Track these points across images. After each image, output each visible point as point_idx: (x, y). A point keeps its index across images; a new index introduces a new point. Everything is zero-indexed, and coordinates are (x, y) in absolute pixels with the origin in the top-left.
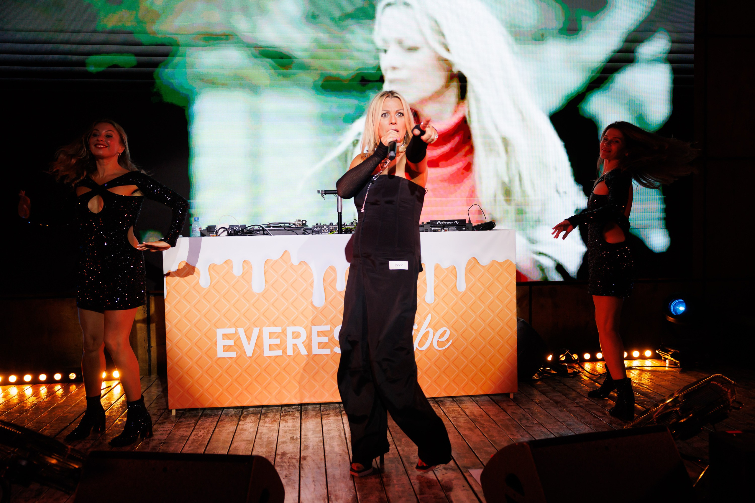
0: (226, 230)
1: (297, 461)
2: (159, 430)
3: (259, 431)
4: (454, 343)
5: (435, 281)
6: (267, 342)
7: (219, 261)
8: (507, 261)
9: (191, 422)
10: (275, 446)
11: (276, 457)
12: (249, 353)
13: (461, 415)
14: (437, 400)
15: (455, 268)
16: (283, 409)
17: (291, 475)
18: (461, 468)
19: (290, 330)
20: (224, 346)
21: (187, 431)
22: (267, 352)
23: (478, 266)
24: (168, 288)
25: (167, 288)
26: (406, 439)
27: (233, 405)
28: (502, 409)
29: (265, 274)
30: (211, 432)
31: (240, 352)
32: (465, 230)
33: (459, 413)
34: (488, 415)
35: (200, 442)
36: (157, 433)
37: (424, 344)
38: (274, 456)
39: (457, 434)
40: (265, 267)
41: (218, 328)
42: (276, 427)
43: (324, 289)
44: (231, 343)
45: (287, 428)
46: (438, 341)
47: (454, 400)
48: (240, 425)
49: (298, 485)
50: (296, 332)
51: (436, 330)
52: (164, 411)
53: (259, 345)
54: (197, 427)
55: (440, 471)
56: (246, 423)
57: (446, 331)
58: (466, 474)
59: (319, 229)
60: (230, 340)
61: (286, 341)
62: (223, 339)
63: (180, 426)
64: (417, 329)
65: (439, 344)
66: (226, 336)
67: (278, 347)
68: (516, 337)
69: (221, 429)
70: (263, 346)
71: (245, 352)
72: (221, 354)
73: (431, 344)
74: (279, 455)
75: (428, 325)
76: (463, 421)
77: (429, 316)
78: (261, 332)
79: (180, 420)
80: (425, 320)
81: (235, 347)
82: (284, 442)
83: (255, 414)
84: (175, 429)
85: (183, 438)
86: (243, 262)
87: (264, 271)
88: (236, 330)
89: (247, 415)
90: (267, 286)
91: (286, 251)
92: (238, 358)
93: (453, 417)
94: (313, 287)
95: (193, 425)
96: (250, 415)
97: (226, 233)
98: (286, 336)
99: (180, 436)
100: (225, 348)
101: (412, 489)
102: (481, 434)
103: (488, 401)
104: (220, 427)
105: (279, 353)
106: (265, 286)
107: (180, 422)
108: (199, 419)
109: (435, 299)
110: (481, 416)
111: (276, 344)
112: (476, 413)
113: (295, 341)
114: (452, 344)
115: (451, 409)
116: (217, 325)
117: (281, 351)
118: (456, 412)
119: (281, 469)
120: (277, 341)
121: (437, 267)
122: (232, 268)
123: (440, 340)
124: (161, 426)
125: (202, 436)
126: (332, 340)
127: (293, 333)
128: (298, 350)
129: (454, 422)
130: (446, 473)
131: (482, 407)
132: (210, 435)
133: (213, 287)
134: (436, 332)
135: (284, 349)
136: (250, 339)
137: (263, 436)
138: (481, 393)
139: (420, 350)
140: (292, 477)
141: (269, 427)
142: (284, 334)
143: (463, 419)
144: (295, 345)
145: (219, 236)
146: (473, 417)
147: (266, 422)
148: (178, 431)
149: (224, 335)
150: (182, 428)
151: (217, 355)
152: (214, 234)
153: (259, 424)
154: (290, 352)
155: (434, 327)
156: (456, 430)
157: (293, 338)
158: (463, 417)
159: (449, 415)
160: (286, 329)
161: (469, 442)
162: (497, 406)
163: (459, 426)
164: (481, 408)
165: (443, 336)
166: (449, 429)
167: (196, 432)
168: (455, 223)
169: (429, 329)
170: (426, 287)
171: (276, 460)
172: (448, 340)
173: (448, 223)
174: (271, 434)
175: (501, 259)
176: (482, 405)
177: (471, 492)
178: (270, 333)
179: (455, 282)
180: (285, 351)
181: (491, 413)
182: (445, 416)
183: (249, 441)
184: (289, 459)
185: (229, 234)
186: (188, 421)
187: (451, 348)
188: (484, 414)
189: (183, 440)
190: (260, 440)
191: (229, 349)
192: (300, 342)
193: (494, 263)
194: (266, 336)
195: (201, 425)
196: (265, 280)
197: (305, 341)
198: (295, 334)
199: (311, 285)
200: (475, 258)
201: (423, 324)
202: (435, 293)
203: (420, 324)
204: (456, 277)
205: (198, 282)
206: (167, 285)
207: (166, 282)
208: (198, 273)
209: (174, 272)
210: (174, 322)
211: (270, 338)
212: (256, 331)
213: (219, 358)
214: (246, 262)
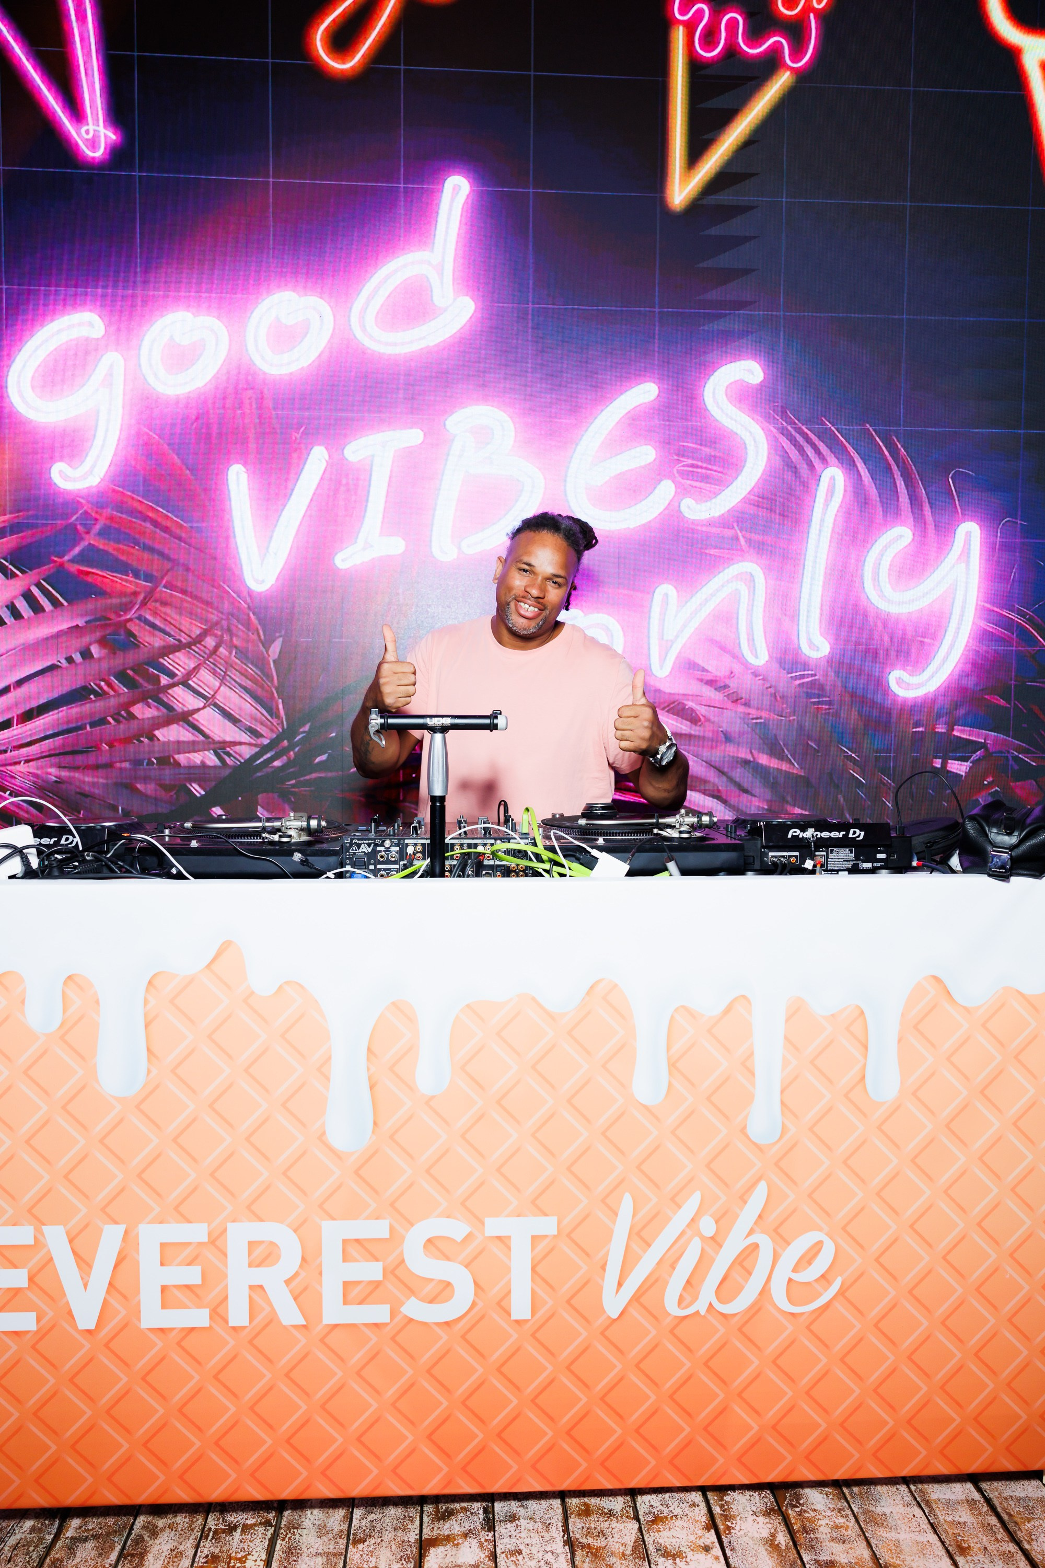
0: (18, 851)
4: (848, 1289)
5: (785, 1063)
6: (153, 1276)
12: (86, 1318)
15: (862, 1013)
16: (212, 1522)
19: (240, 1235)
22: (153, 1314)
23: (950, 1007)
29: (146, 1026)
31: (50, 1314)
37: (739, 1289)
40: (146, 1002)
43: (371, 1088)
44: (16, 1278)
46: (790, 1280)
47: (841, 1496)
50: (262, 1242)
51: (782, 1239)
53: (122, 1287)
57: (820, 1244)
59: (367, 850)
60: (15, 1267)
61: (226, 1276)
64: (712, 1238)
65: (795, 1290)
67: (197, 1295)
70: (137, 1292)
71: (70, 1313)
73: (765, 1291)
75: (756, 1223)
77: (760, 1193)
78: (129, 1240)
80: (745, 1202)
81: (30, 1294)
83: (105, 1537)
86: (65, 983)
87: (146, 1015)
88: (39, 1232)
89: (77, 1540)
90: (154, 1071)
91: (226, 946)
92: (42, 1334)
94: (328, 1079)
97: (16, 865)
98: (225, 1255)
103: (968, 1500)
105: (199, 1317)
106: (149, 1071)
109: (784, 1128)
111: (187, 1286)
113: (259, 1276)
114: (841, 1293)
117: (206, 1312)
120: (192, 1275)
121: (796, 1011)
122: (23, 1002)
123: (797, 1277)
126: (397, 1272)
127: (252, 1245)
128: (268, 1309)
134: (784, 1250)
135: (218, 1305)
136: (90, 1266)
139: (725, 1317)
142: (217, 1247)
144: (257, 1289)
154: (238, 1315)
155: (776, 1230)
157: (250, 1265)
160: (225, 1230)
165: (810, 1263)
168: (851, 835)
169: (755, 1238)
170: (753, 1083)
172: (825, 1278)
173: (825, 835)
175: (1034, 985)
178: (163, 1245)
179: (857, 1068)
180: (218, 1313)
185: (31, 871)
187: (839, 1306)
191: (10, 1301)
192: (276, 1280)
193: (1008, 997)
194: (148, 1255)
196: (148, 1050)
197: (296, 1274)
198: (258, 1252)
199: (323, 1070)
200: (936, 979)
201: (737, 1216)
202: (783, 1103)
203: (724, 1219)
204: (864, 1046)
211: (164, 1262)
212: (110, 1238)
214: (74, 981)
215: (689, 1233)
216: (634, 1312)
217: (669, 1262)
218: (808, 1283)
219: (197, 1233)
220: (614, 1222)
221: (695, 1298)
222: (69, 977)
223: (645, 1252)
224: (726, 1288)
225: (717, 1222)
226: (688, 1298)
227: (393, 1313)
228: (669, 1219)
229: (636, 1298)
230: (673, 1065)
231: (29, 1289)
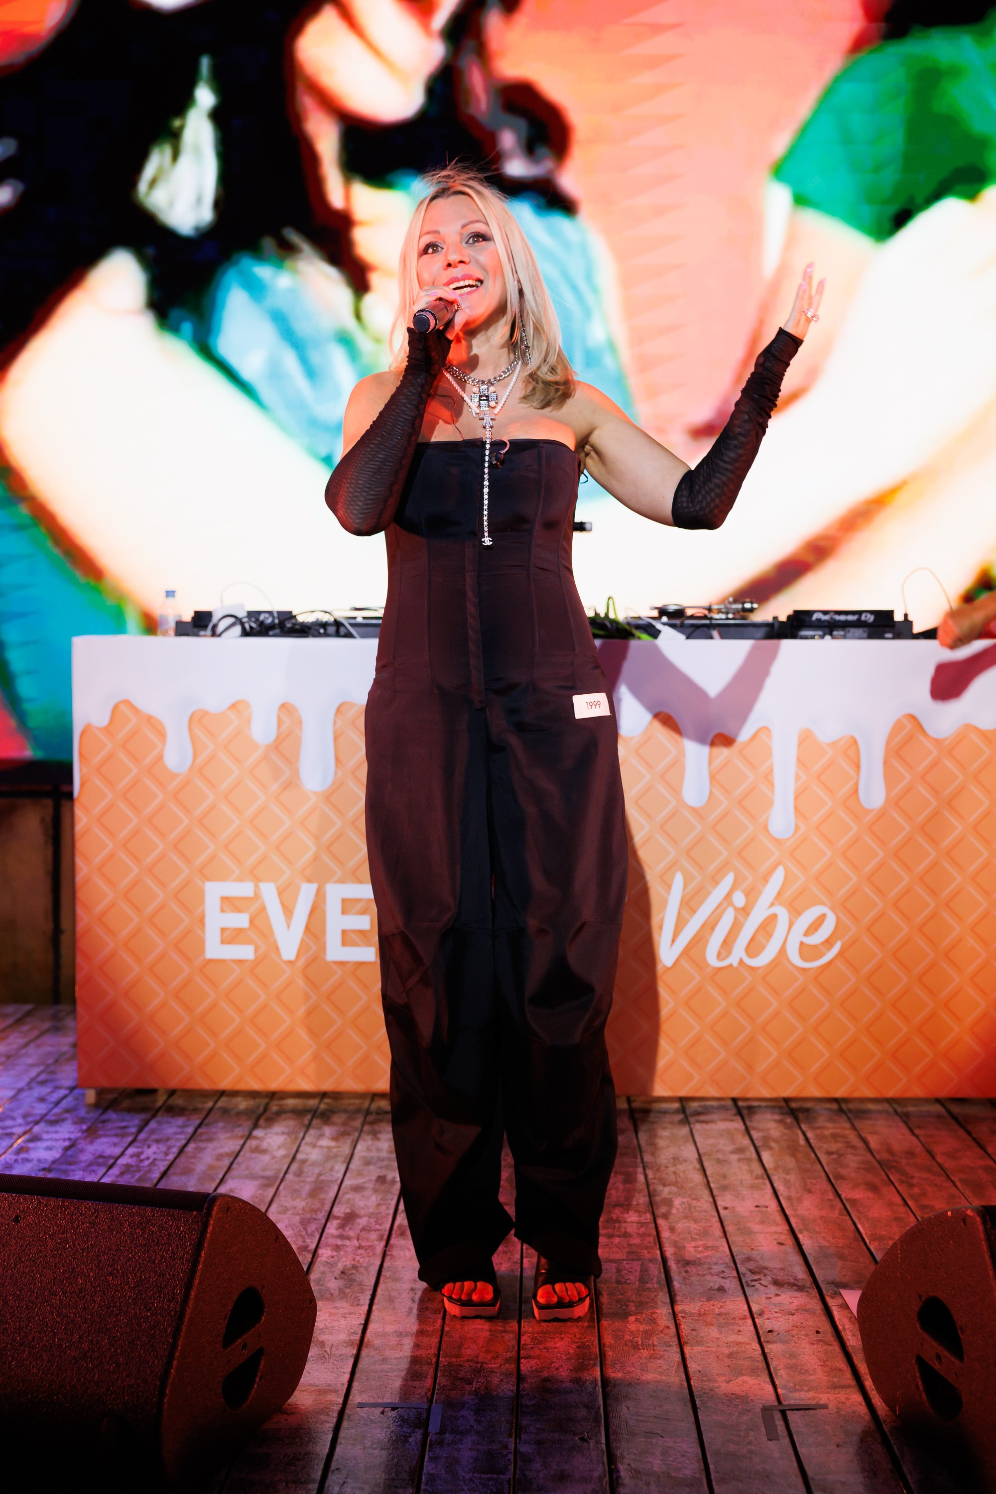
0: (239, 621)
1: (381, 1239)
2: (45, 1136)
3: (300, 1156)
4: (848, 949)
5: (798, 778)
6: (336, 922)
7: (215, 702)
9: (131, 1124)
10: (332, 1194)
11: (329, 1224)
12: (289, 952)
13: (854, 1147)
14: (794, 1105)
15: (855, 742)
16: (374, 1107)
17: (357, 1271)
18: (822, 1285)
20: (223, 930)
21: (115, 1145)
22: (336, 951)
23: (922, 738)
24: (85, 770)
25: (81, 770)
26: (685, 1200)
27: (242, 1086)
28: (975, 1140)
29: (336, 739)
30: (175, 1150)
31: (264, 947)
32: (892, 639)
33: (849, 1145)
34: (930, 1153)
35: (142, 1173)
36: (39, 1144)
37: (763, 948)
38: (323, 1221)
39: (831, 1195)
40: (335, 723)
41: (209, 880)
42: (346, 1149)
44: (241, 920)
45: (374, 1154)
46: (802, 943)
47: (841, 1111)
48: (256, 1138)
49: (369, 1297)
51: (795, 912)
52: (67, 1092)
53: (315, 931)
54: (142, 1136)
55: (762, 1288)
56: (270, 1135)
57: (824, 915)
58: (831, 1302)
60: (241, 912)
62: (222, 911)
63: (101, 1132)
64: (743, 908)
65: (806, 951)
66: (230, 904)
67: (367, 937)
69: (202, 1145)
70: (325, 934)
71: (277, 948)
72: (214, 949)
73: (783, 950)
74: (337, 1218)
75: (776, 898)
76: (853, 1165)
77: (778, 877)
78: (320, 895)
79: (105, 1117)
80: (768, 882)
81: (250, 932)
82: (357, 1189)
83: (298, 1113)
84: (85, 1138)
85: (101, 1160)
86: (280, 709)
87: (335, 732)
88: (257, 888)
89: (279, 1113)
90: (340, 773)
92: (259, 961)
93: (829, 1153)
95: (133, 1130)
96: (284, 1116)
97: (238, 629)
99: (94, 1154)
100: (227, 933)
101: (674, 1330)
102: (898, 1200)
103: (939, 1117)
104: (202, 1141)
105: (367, 954)
106: (336, 773)
107: (104, 1122)
108: (154, 1116)
109: (797, 828)
110: (911, 1154)
111: (360, 931)
112: (896, 1147)
114: (841, 953)
115: (827, 1133)
116: (206, 872)
118: (839, 1139)
119: (335, 1253)
120: (363, 923)
121: (806, 739)
122: (249, 721)
123: (807, 941)
124: (54, 1129)
125: (151, 1160)
129: (828, 1164)
130: (777, 1295)
131: (917, 1131)
132: (171, 1157)
133: (200, 771)
134: (797, 918)
136: (292, 912)
137: (306, 1170)
138: (918, 1092)
139: (752, 969)
140: (358, 1278)
141: (328, 1148)
143: (857, 1158)
145: (220, 635)
146: (885, 1156)
147: (321, 1136)
148: (91, 1143)
149: (225, 900)
150: (105, 1136)
151: (202, 950)
152: (209, 631)
153: (303, 1138)
155: (791, 904)
156: (829, 1187)
158: (856, 1155)
159: (820, 1148)
161: (859, 1219)
162: (961, 1132)
163: (840, 1177)
164: (914, 1134)
165: (817, 930)
166: (812, 1183)
167: (137, 1147)
168: (863, 619)
169: (775, 909)
170: (773, 791)
171: (326, 1231)
172: (828, 943)
173: (842, 618)
174: (329, 1165)
175: (990, 724)
176: (919, 1127)
177: (836, 1347)
178: (343, 900)
179: (852, 783)
181: (938, 1150)
182: (808, 1150)
183: (267, 1178)
184: (363, 1229)
185: (246, 633)
186: (123, 1120)
187: (838, 963)
188: (919, 1149)
189: (99, 1165)
190: (297, 1179)
191: (236, 936)
193: (967, 732)
194: (333, 907)
195: (153, 1131)
196: (337, 759)
200: (913, 718)
201: (760, 893)
202: (796, 809)
203: (752, 895)
204: (858, 766)
205: (160, 757)
206: (81, 761)
207: (81, 754)
208: (161, 734)
209: (100, 729)
210: (98, 860)
211: (344, 912)
212: (307, 893)
213: (211, 961)
214: (286, 708)
215: (725, 904)
216: (684, 963)
217: (710, 926)
218: (815, 946)
220: (669, 893)
221: (729, 953)
222: (284, 706)
223: (692, 916)
224: (753, 948)
225: (746, 896)
226: (724, 953)
228: (708, 894)
229: (686, 952)
230: (713, 777)
231: (250, 928)
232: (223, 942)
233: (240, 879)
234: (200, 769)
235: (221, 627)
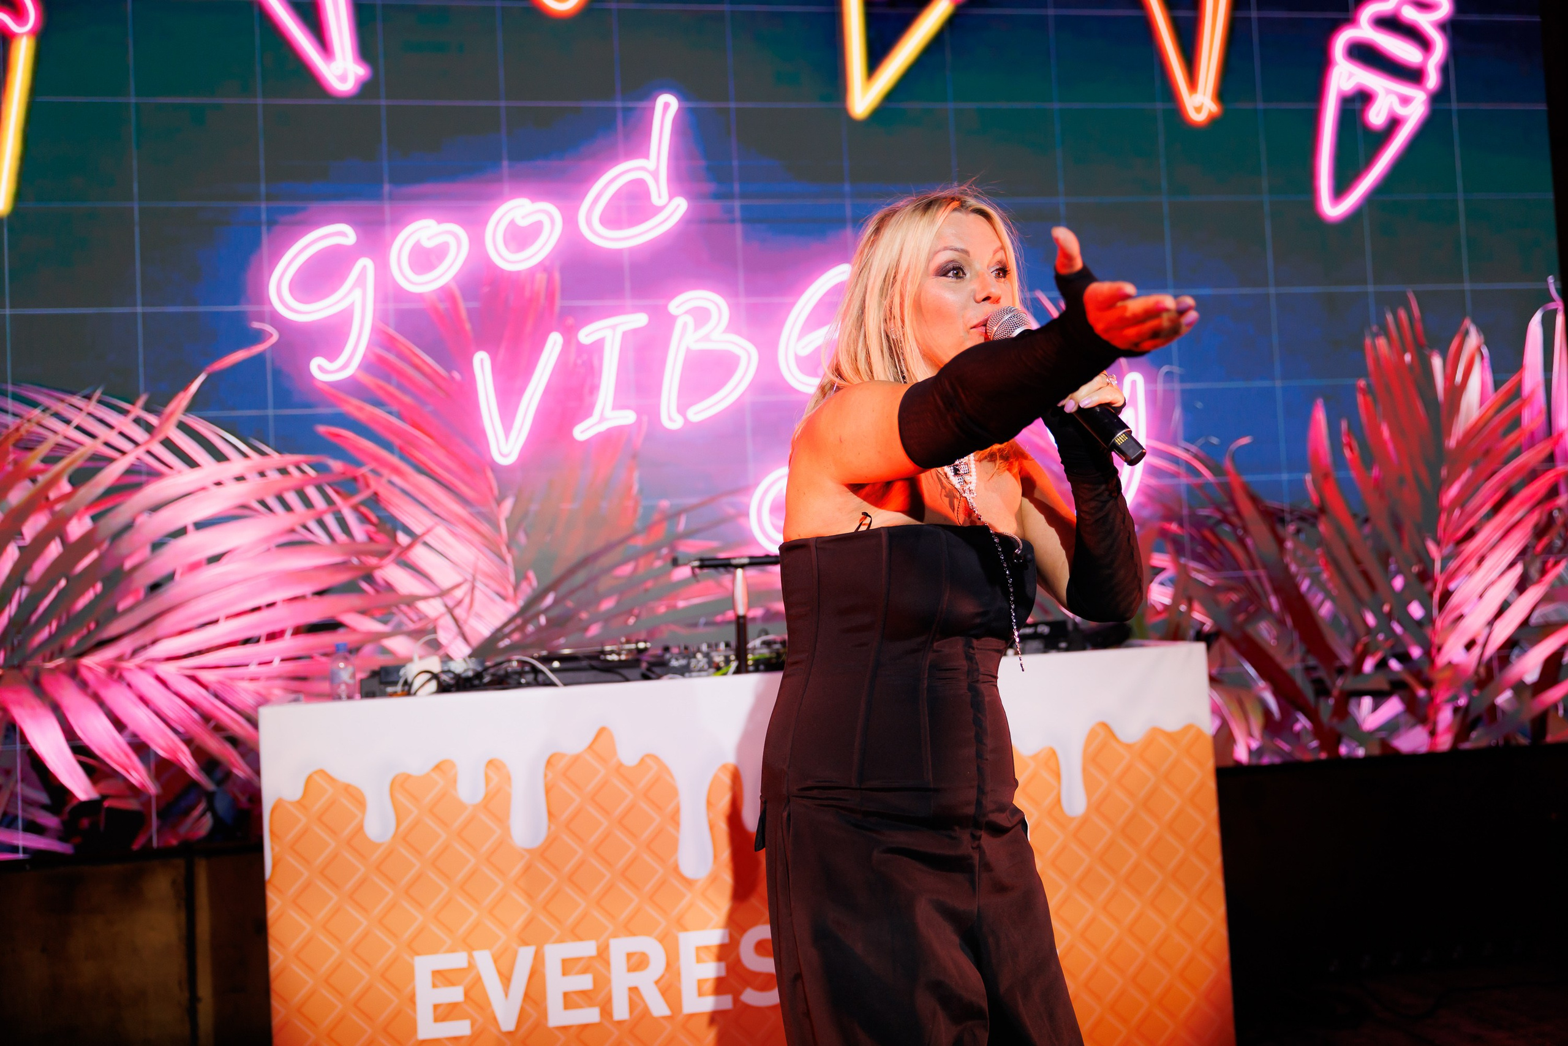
0: (435, 676)
6: (557, 985)
7: (418, 765)
8: (1188, 728)
12: (507, 1023)
15: (1054, 753)
19: (620, 948)
20: (436, 1007)
22: (558, 1016)
23: (1115, 745)
24: (277, 849)
25: (272, 849)
29: (547, 792)
31: (481, 1021)
32: (1067, 650)
40: (546, 776)
41: (418, 954)
43: (711, 829)
44: (455, 994)
50: (636, 952)
53: (534, 996)
59: (683, 662)
60: (454, 986)
61: (610, 981)
62: (434, 986)
66: (442, 977)
67: (589, 997)
68: (1222, 931)
70: (546, 999)
71: (495, 1019)
78: (538, 958)
81: (465, 1006)
86: (487, 766)
87: (546, 785)
88: (471, 956)
90: (553, 828)
91: (602, 731)
92: (475, 1038)
94: (679, 825)
97: (433, 685)
98: (610, 965)
100: (440, 1010)
105: (590, 1015)
106: (549, 828)
111: (583, 991)
113: (635, 979)
116: (414, 948)
117: (596, 1011)
120: (585, 982)
122: (456, 782)
126: (736, 969)
127: (629, 956)
128: (643, 1005)
133: (404, 839)
135: (606, 1005)
136: (510, 980)
142: (603, 960)
144: (634, 991)
145: (415, 694)
149: (437, 974)
151: (414, 1031)
152: (399, 688)
154: (621, 1011)
157: (628, 971)
160: (609, 945)
175: (1172, 723)
178: (563, 961)
179: (1055, 792)
180: (606, 1010)
185: (443, 688)
191: (451, 1012)
192: (646, 981)
193: (1155, 734)
194: (553, 969)
196: (549, 811)
197: (662, 977)
198: (634, 959)
199: (675, 818)
200: (1105, 725)
204: (1058, 775)
205: (360, 828)
206: (272, 840)
207: (272, 832)
208: (360, 801)
209: (291, 803)
210: (294, 945)
211: (564, 974)
212: (525, 957)
213: (424, 1041)
214: (493, 765)
219: (587, 949)
222: (491, 763)
227: (736, 1000)
231: (465, 1001)
232: (437, 1019)
233: (452, 950)
234: (405, 836)
235: (416, 684)
